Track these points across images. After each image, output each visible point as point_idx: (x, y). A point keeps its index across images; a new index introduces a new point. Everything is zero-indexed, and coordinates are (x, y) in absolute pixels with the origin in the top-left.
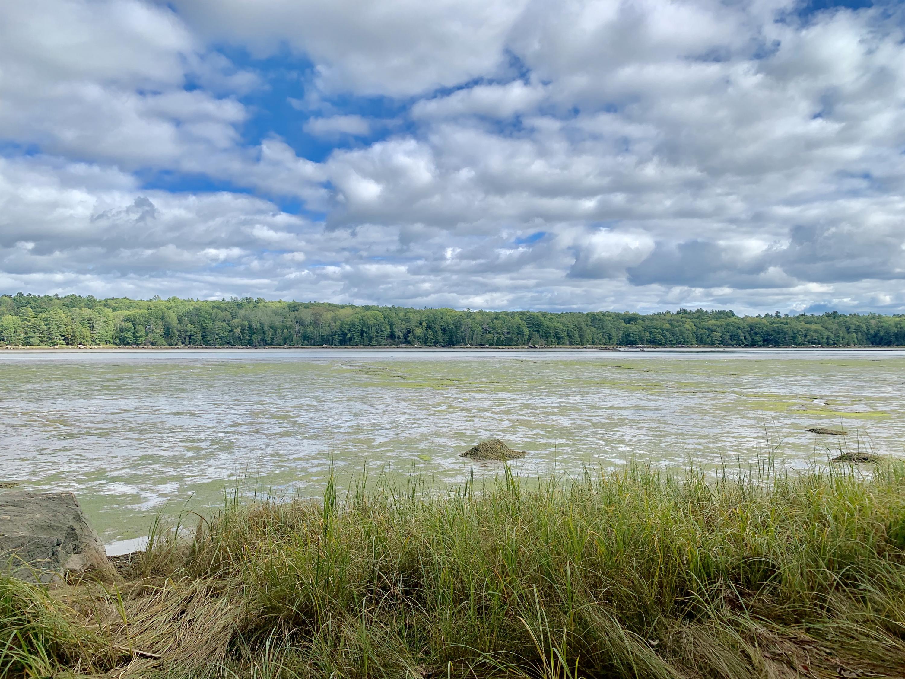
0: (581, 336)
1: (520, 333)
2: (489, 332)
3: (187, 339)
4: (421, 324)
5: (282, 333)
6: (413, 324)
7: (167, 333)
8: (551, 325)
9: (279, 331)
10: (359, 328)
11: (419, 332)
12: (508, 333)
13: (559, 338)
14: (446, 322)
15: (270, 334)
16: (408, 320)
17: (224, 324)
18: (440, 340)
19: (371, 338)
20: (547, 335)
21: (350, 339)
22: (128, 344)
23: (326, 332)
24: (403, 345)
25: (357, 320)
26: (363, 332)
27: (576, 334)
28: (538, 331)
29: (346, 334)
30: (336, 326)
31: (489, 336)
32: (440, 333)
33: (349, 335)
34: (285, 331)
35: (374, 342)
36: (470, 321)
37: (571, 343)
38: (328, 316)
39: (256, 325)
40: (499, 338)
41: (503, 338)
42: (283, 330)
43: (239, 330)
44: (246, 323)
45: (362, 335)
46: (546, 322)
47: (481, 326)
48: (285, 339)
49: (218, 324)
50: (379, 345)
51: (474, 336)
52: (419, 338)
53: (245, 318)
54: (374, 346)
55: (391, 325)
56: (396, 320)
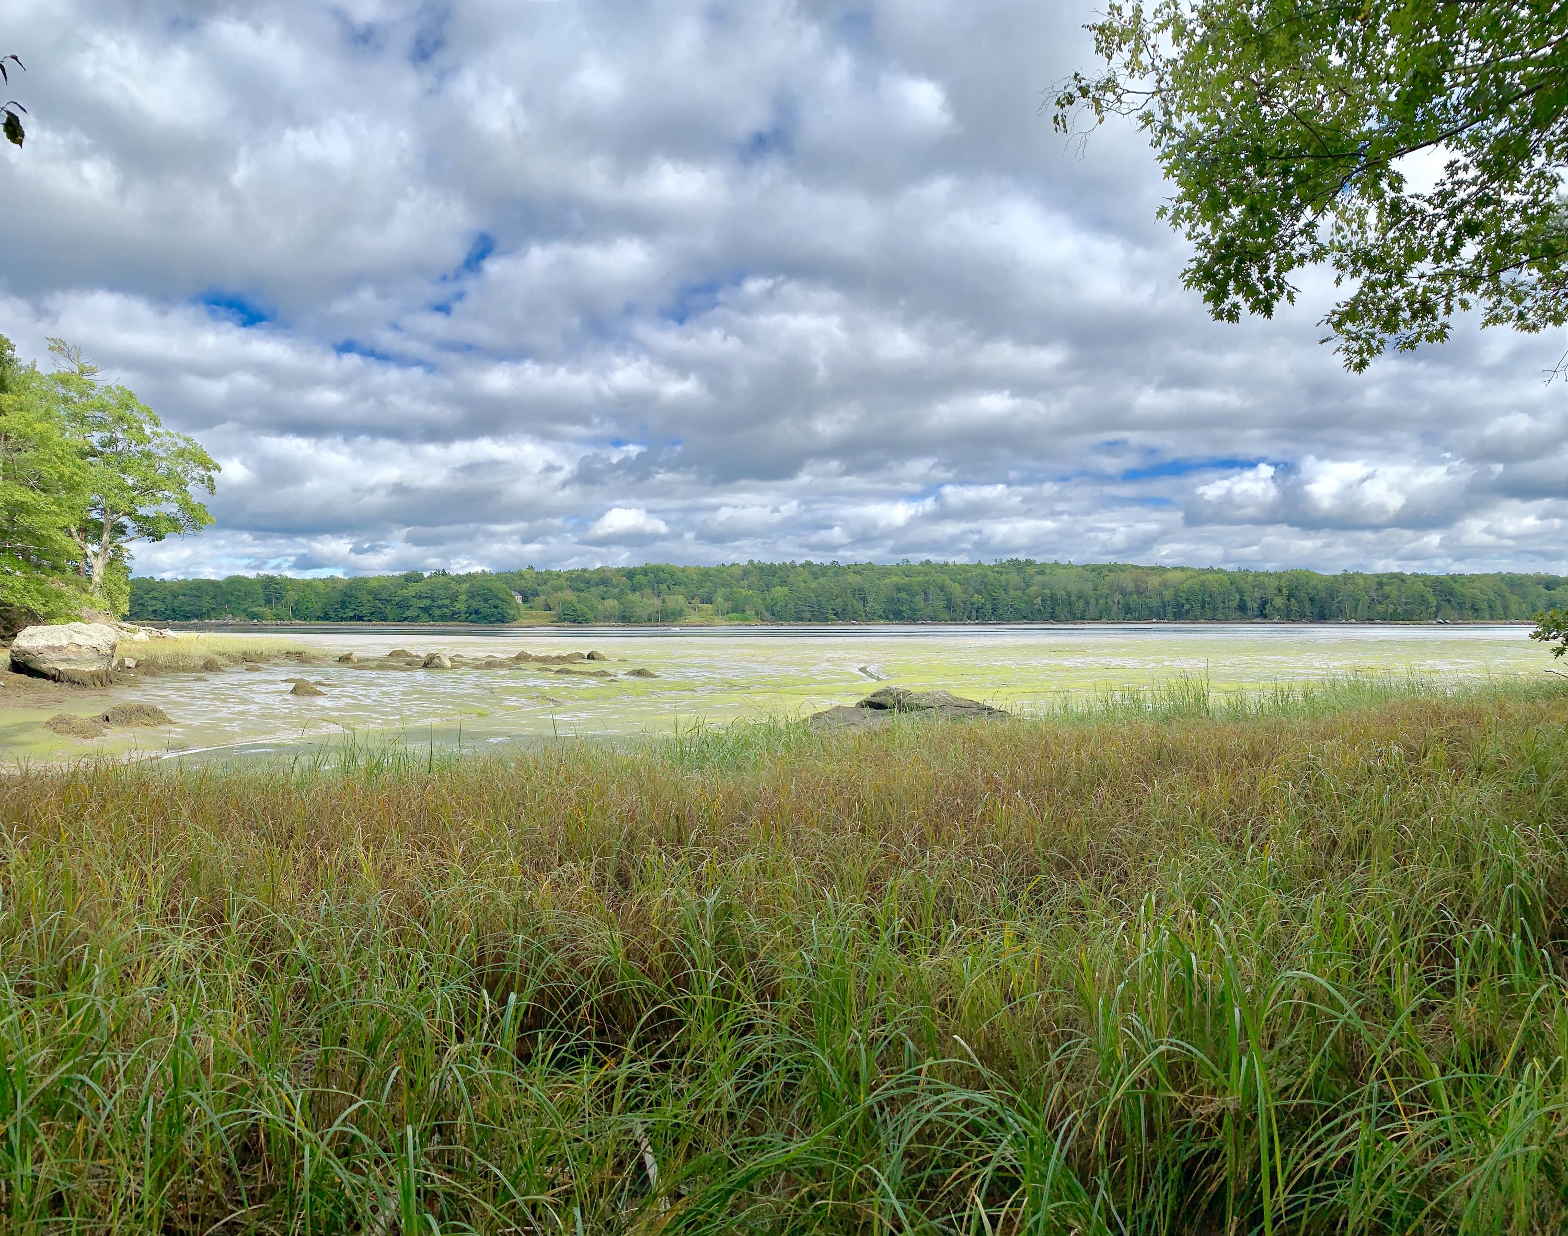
0: (1505, 607)
1: (1424, 601)
2: (1380, 603)
3: (974, 613)
4: (1280, 591)
5: (1097, 604)
6: (1271, 591)
7: (949, 608)
8: (1466, 592)
9: (1093, 601)
10: (1200, 598)
11: (1279, 601)
12: (1406, 603)
13: (1476, 610)
14: (1315, 588)
15: (1081, 605)
16: (1262, 586)
17: (1020, 593)
18: (1308, 613)
19: (1215, 609)
20: (1461, 606)
21: (1188, 611)
22: (903, 618)
23: (1155, 603)
24: (1258, 620)
25: (1197, 587)
26: (1204, 602)
27: (1499, 604)
28: (1449, 601)
29: (1183, 606)
30: (1168, 594)
31: (1380, 608)
32: (1307, 604)
33: (1187, 607)
34: (1101, 601)
35: (1219, 616)
36: (1350, 587)
37: (1492, 618)
38: (1154, 581)
39: (1061, 594)
40: (1395, 611)
41: (1400, 610)
42: (1097, 600)
43: (1039, 600)
44: (1047, 591)
45: (1203, 607)
46: (1457, 587)
47: (1367, 592)
48: (1101, 612)
49: (1012, 593)
50: (1226, 620)
51: (1359, 608)
52: (1278, 610)
53: (1044, 586)
54: (1219, 621)
55: (1240, 592)
56: (1247, 587)
